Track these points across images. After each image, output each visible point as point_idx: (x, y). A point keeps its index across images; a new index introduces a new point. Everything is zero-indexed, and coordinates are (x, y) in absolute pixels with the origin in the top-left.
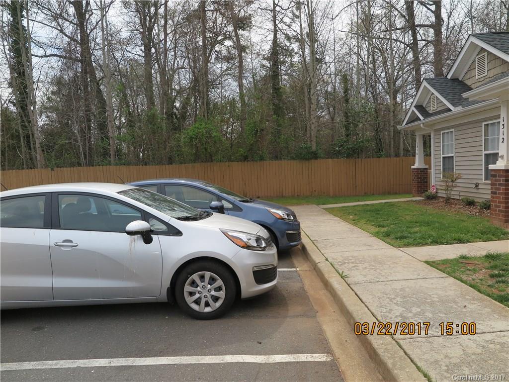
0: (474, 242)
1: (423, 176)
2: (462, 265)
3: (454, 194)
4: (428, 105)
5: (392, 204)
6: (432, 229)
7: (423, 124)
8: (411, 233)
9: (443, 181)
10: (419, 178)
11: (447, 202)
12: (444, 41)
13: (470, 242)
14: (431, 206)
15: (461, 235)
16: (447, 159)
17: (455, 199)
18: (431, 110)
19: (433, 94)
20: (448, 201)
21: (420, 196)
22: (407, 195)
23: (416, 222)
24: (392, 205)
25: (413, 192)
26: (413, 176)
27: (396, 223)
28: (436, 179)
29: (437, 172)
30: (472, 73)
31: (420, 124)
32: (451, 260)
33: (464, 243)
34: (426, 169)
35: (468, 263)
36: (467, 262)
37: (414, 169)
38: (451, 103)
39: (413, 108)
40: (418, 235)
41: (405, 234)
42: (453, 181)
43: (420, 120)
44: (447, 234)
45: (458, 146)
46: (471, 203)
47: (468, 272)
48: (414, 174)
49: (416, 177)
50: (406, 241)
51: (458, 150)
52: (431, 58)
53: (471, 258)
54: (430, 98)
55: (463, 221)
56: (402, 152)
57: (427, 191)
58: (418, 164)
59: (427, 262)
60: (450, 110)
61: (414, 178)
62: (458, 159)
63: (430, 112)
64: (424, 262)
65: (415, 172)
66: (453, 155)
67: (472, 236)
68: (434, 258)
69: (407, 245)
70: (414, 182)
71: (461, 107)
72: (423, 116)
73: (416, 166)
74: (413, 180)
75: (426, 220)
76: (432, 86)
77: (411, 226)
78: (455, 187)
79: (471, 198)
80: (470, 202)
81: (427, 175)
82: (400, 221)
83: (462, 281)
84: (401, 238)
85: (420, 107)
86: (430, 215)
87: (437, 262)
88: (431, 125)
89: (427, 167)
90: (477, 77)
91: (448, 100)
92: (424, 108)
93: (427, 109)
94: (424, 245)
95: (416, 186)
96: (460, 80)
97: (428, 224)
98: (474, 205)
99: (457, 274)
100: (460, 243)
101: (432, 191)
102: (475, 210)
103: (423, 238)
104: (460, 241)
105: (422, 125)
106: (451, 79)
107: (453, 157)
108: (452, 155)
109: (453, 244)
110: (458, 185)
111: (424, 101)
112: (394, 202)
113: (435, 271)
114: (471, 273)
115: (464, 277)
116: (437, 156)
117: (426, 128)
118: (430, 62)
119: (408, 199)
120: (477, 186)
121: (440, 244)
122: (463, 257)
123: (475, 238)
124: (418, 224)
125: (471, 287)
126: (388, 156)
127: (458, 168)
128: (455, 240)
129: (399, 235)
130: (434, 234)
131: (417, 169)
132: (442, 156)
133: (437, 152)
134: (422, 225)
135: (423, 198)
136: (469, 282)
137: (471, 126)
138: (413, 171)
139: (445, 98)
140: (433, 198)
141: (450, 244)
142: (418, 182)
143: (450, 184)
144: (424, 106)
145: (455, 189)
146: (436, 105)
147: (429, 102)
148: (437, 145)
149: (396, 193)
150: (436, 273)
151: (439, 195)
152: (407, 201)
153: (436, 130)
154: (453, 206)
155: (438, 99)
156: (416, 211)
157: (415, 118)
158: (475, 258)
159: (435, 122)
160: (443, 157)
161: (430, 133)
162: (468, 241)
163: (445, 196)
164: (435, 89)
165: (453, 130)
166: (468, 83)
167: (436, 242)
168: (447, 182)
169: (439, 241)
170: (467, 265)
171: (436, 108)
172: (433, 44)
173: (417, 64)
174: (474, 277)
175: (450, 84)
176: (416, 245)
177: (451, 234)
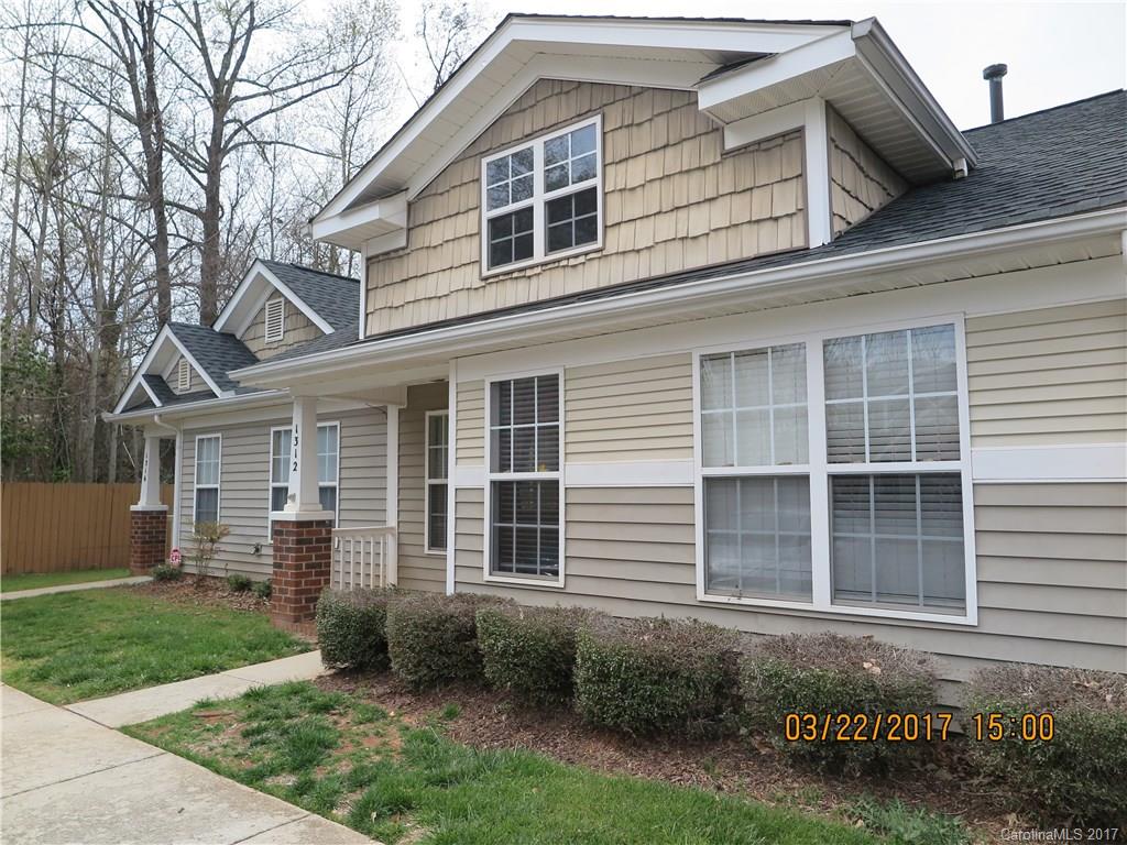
0: (233, 668)
1: (154, 529)
2: (197, 722)
3: (216, 567)
4: (173, 378)
5: (74, 595)
6: (153, 651)
7: (160, 416)
8: (101, 665)
9: (195, 540)
10: (146, 533)
11: (198, 586)
12: (222, 250)
13: (226, 669)
14: (164, 597)
15: (210, 657)
16: (206, 493)
17: (217, 578)
18: (179, 387)
19: (182, 356)
20: (202, 582)
21: (146, 574)
22: (120, 573)
23: (120, 638)
24: (72, 598)
25: (132, 564)
26: (133, 528)
27: (71, 645)
28: (181, 536)
29: (184, 520)
30: (258, 330)
31: (153, 416)
32: (178, 715)
33: (213, 672)
34: (165, 513)
35: (208, 716)
36: (207, 714)
37: (137, 512)
38: (216, 382)
39: (139, 379)
40: (118, 668)
41: (88, 669)
42: (212, 541)
43: (154, 406)
44: (182, 657)
45: (226, 468)
46: (243, 586)
47: (205, 735)
48: (136, 523)
49: (139, 531)
50: (86, 685)
51: (226, 477)
52: (196, 276)
53: (217, 705)
54: (178, 364)
55: (222, 625)
56: (112, 473)
57: (162, 561)
58: (146, 501)
59: (125, 730)
60: (214, 395)
61: (136, 533)
62: (225, 494)
63: (177, 393)
64: (118, 730)
65: (139, 518)
66: (218, 486)
67: (230, 656)
68: (143, 716)
69: (87, 696)
70: (136, 542)
71: (233, 392)
72: (159, 399)
73: (141, 506)
74: (133, 537)
75: (146, 629)
76: (183, 340)
77: (107, 647)
78: (217, 552)
79: (244, 575)
80: (242, 583)
81: (164, 527)
82: (82, 639)
83: (189, 757)
84: (76, 680)
85: (155, 380)
86: (158, 617)
87: (146, 725)
88: (177, 420)
89: (165, 508)
90: (266, 339)
91: (211, 374)
92: (163, 382)
93: (171, 386)
94: (126, 689)
95: (139, 550)
96: (238, 338)
97: (146, 639)
98: (250, 590)
99: (185, 744)
100: (206, 673)
101: (173, 561)
102: (249, 599)
103: (128, 674)
104: (207, 669)
105: (156, 418)
106: (222, 334)
107: (216, 489)
108: (215, 486)
109: (192, 677)
110: (223, 547)
111: (164, 369)
112: (79, 591)
113: (137, 746)
114: (211, 735)
115: (193, 748)
116: (186, 487)
117: (166, 425)
118: (192, 284)
119: (117, 582)
120: (257, 550)
121: (163, 683)
122: (204, 705)
123: (236, 660)
124: (125, 641)
125: (203, 765)
126: (80, 478)
127: (225, 513)
128: (195, 668)
129: (72, 672)
130: (153, 661)
131: (143, 513)
132: (196, 486)
133: (187, 478)
134: (133, 642)
135: (151, 579)
136: (200, 757)
137: (252, 431)
138: (133, 518)
139: (205, 369)
140: (170, 577)
141: (186, 679)
142: (143, 543)
143: (208, 546)
144: (165, 379)
145: (216, 557)
146: (188, 379)
147: (175, 372)
148: (187, 462)
149: (93, 568)
150: (141, 749)
151: (187, 570)
152: (115, 587)
153: (186, 432)
154: (210, 593)
155: (192, 369)
156: (128, 609)
157: (145, 399)
158: (226, 703)
159: (184, 415)
160: (199, 490)
161: (175, 436)
162: (222, 668)
163: (194, 571)
164: (186, 346)
165: (219, 435)
166: (253, 346)
167: (156, 679)
168: (201, 541)
169: (162, 675)
170: (207, 719)
171: (188, 386)
172: (199, 249)
173: (163, 282)
174: (214, 744)
175: (218, 342)
176: (111, 690)
177: (190, 658)
